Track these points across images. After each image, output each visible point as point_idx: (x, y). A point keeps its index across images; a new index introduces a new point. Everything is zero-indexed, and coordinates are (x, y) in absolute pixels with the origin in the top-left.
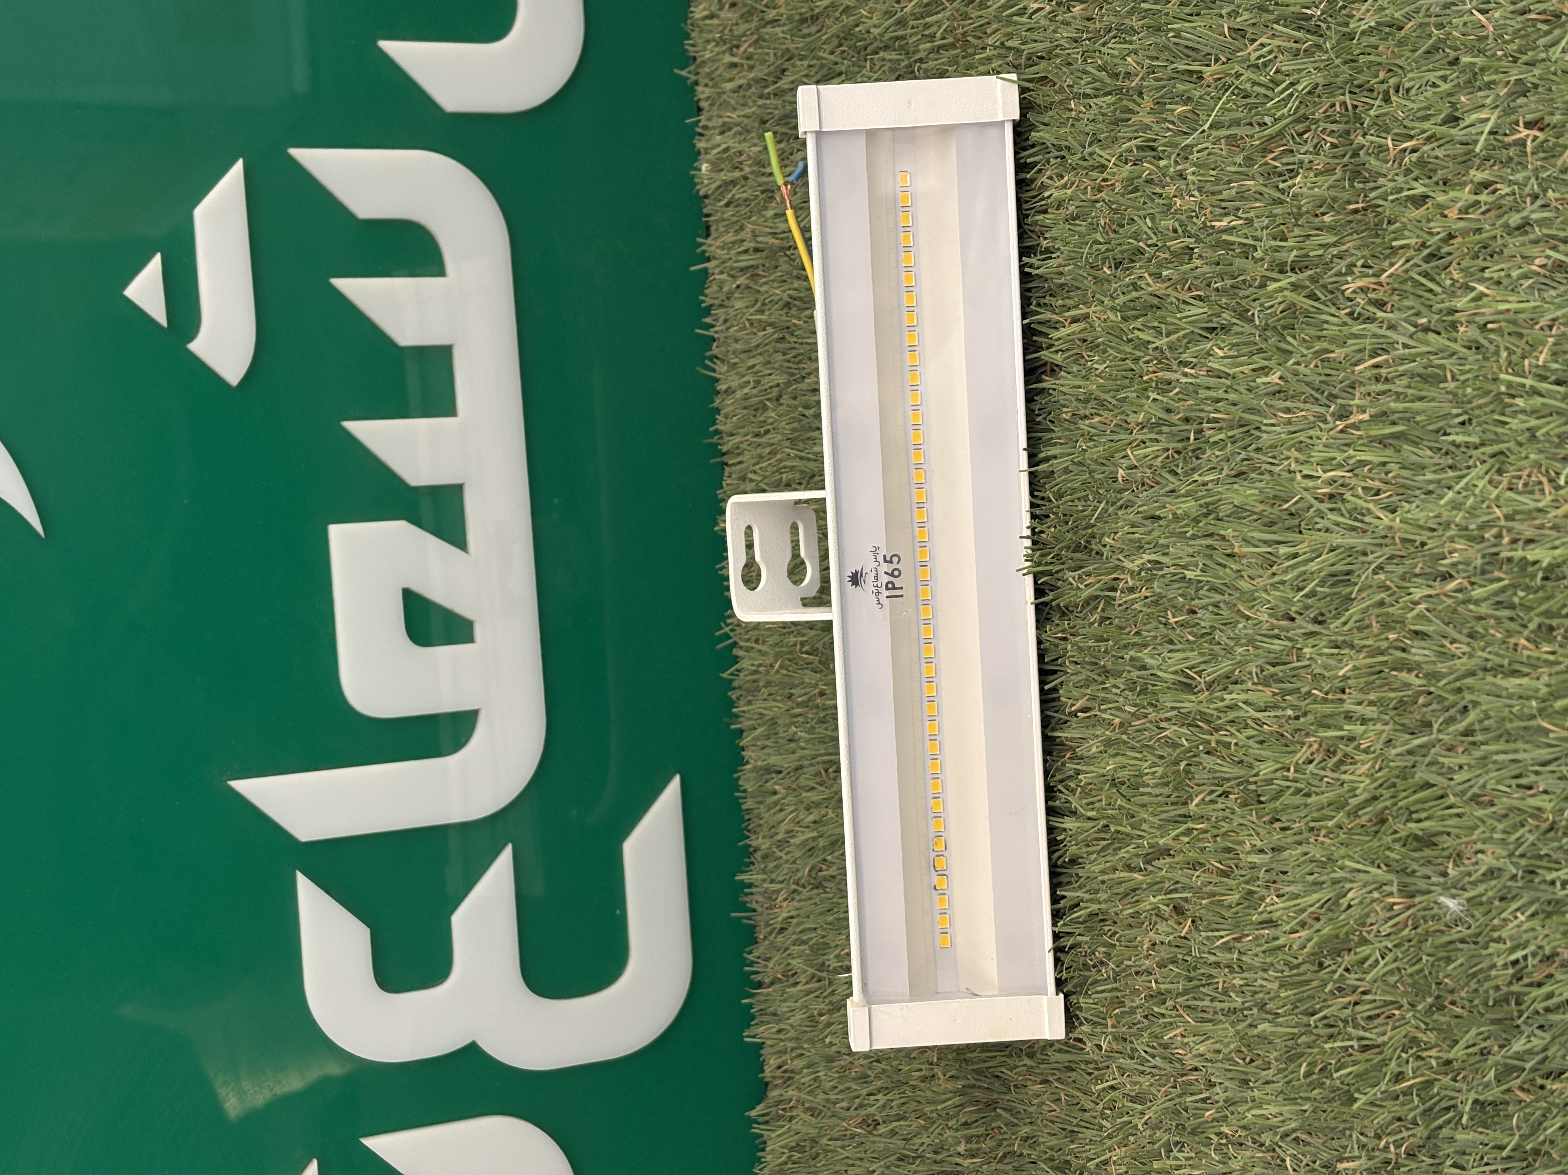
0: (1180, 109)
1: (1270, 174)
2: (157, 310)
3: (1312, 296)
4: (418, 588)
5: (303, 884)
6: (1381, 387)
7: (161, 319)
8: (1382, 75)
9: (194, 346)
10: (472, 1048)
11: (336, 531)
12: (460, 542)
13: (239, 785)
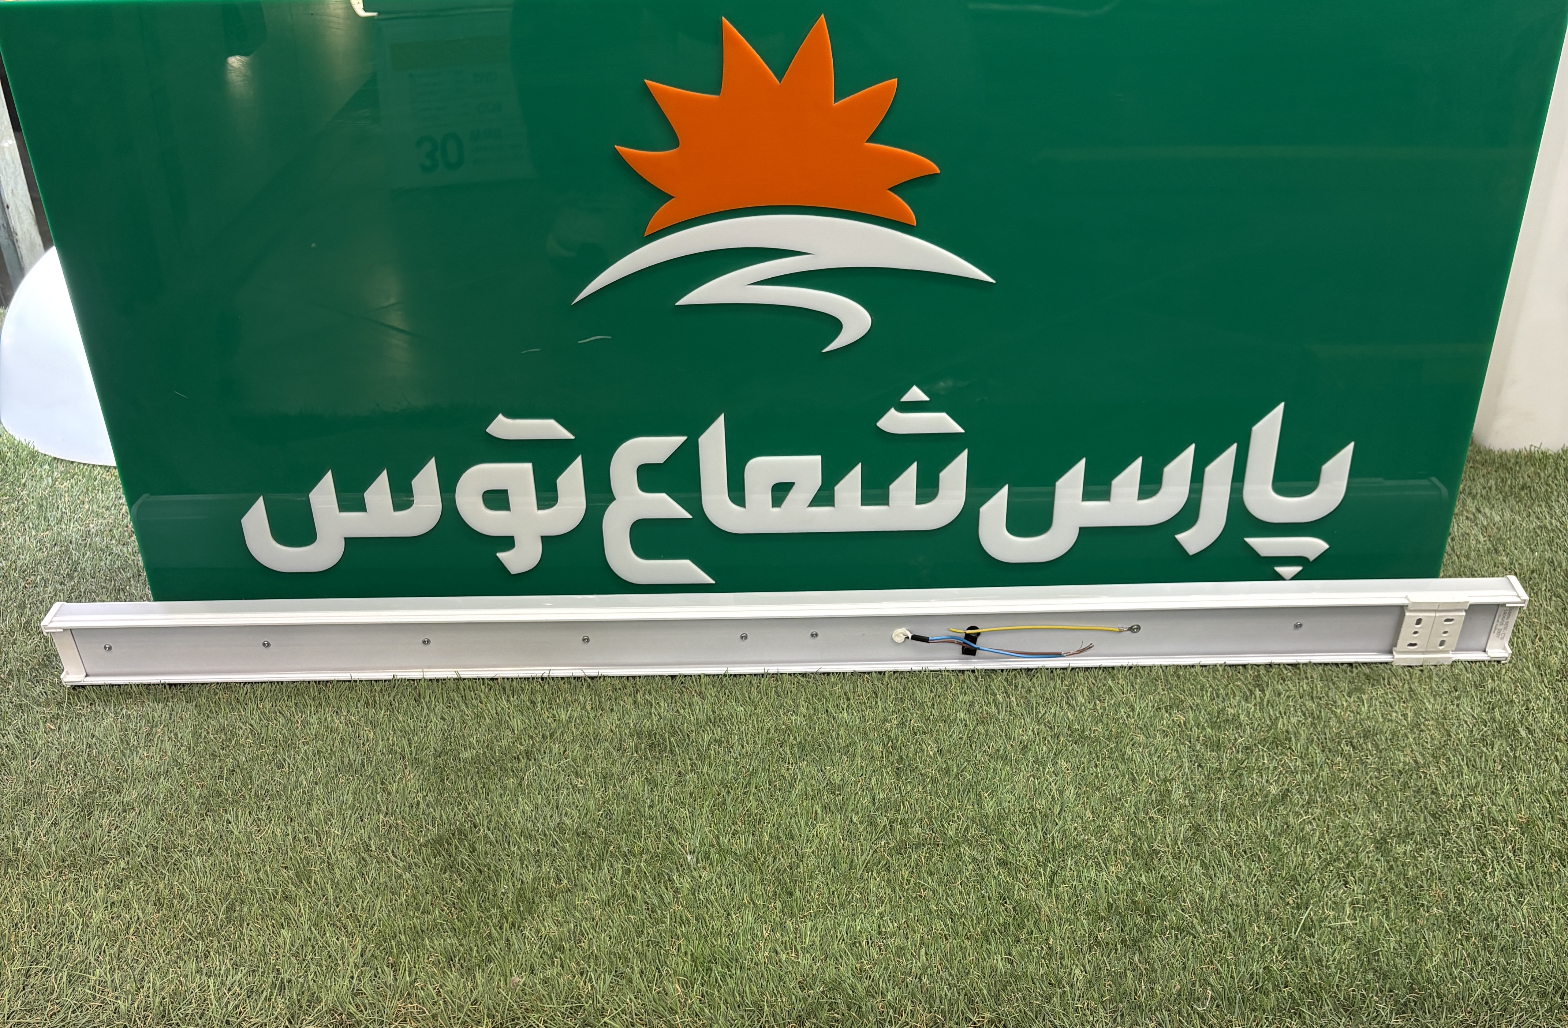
0: (946, 792)
1: (921, 820)
3: (881, 832)
5: (682, 439)
6: (851, 851)
7: (904, 399)
8: (947, 854)
10: (612, 499)
11: (818, 459)
12: (813, 504)
13: (722, 417)
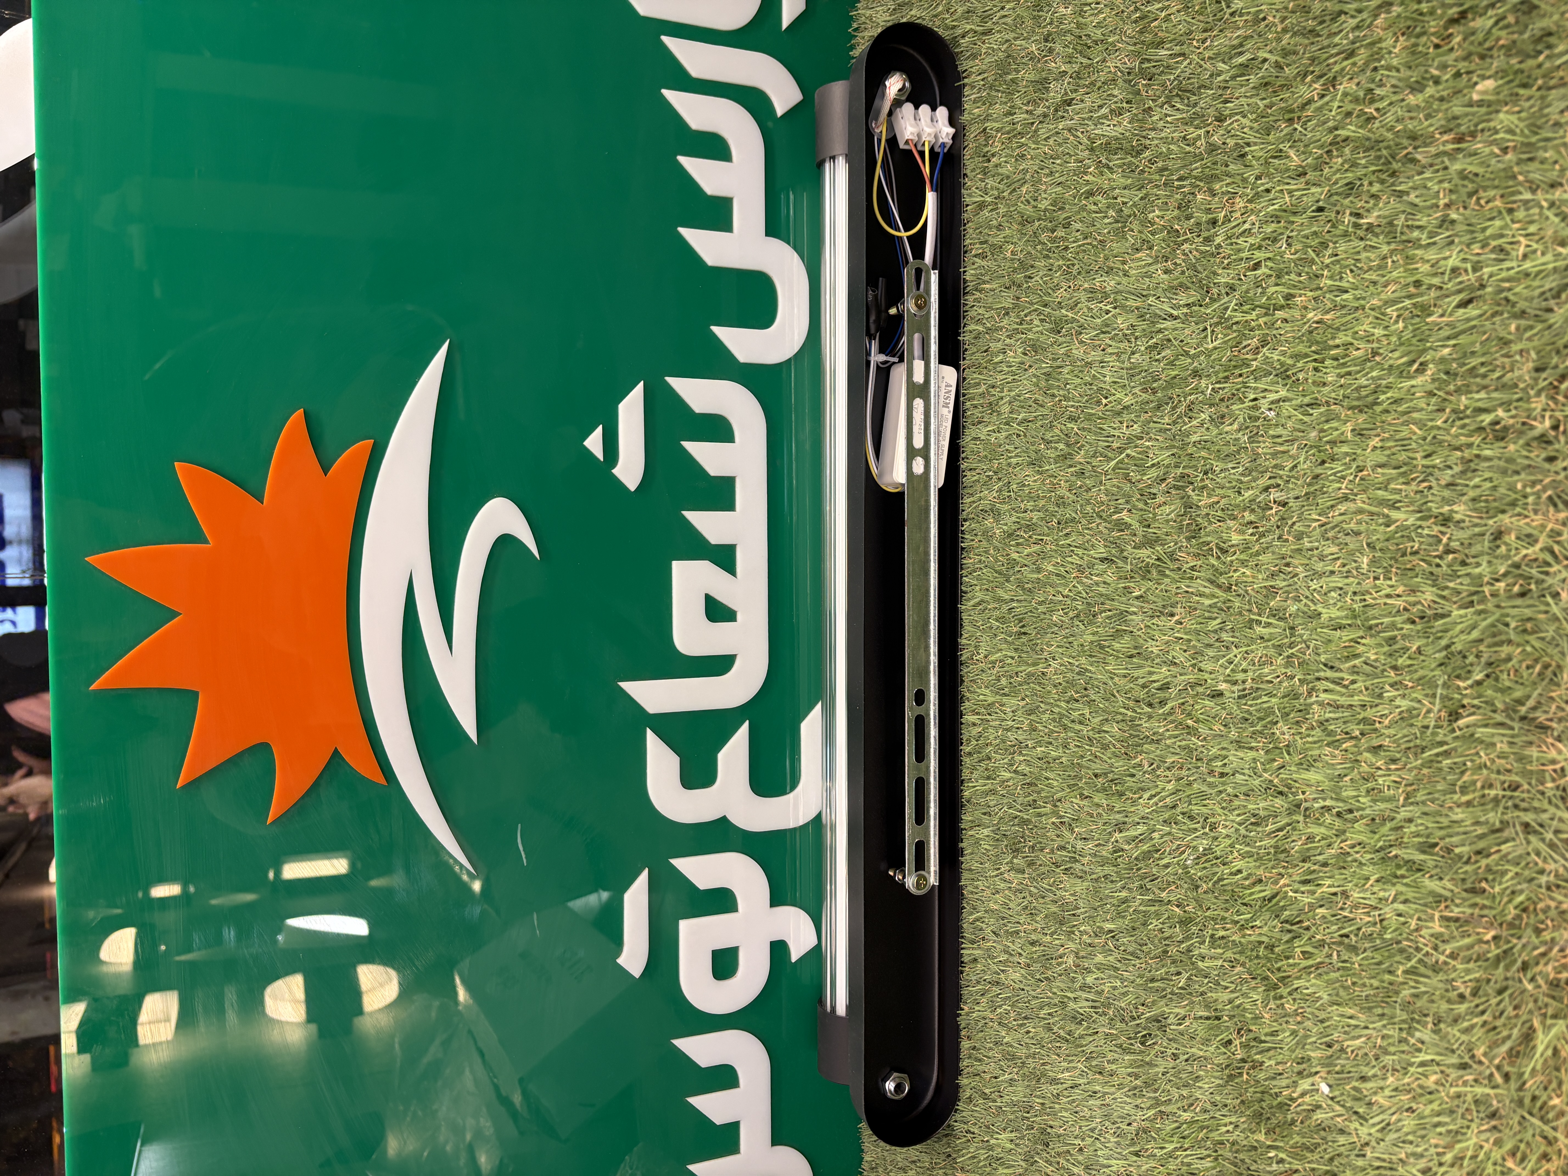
2: (599, 453)
4: (711, 594)
5: (650, 735)
7: (600, 457)
9: (615, 471)
10: (724, 820)
11: (676, 565)
12: (732, 570)
13: (622, 684)
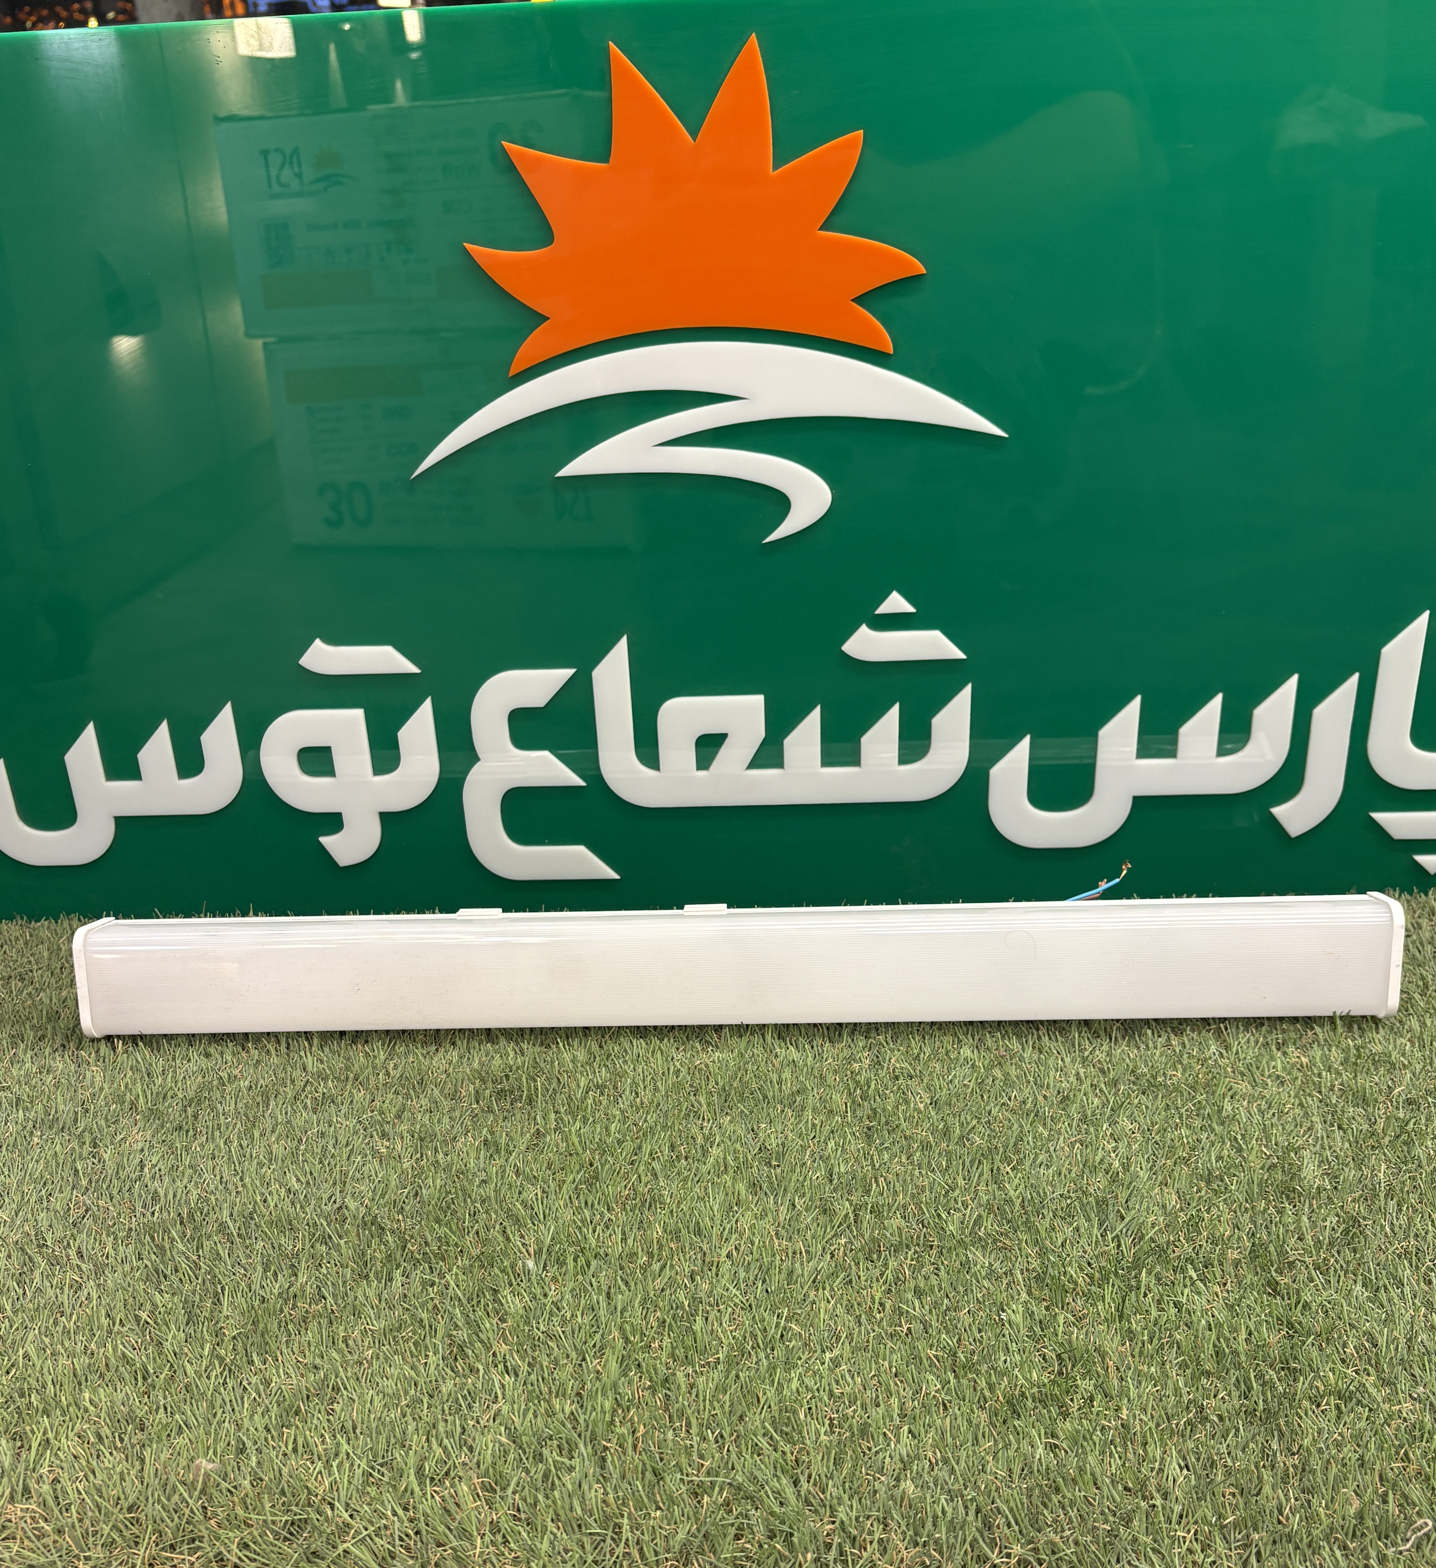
2: (884, 608)
4: (727, 741)
5: (569, 672)
7: (880, 611)
12: (754, 764)
13: (624, 640)
